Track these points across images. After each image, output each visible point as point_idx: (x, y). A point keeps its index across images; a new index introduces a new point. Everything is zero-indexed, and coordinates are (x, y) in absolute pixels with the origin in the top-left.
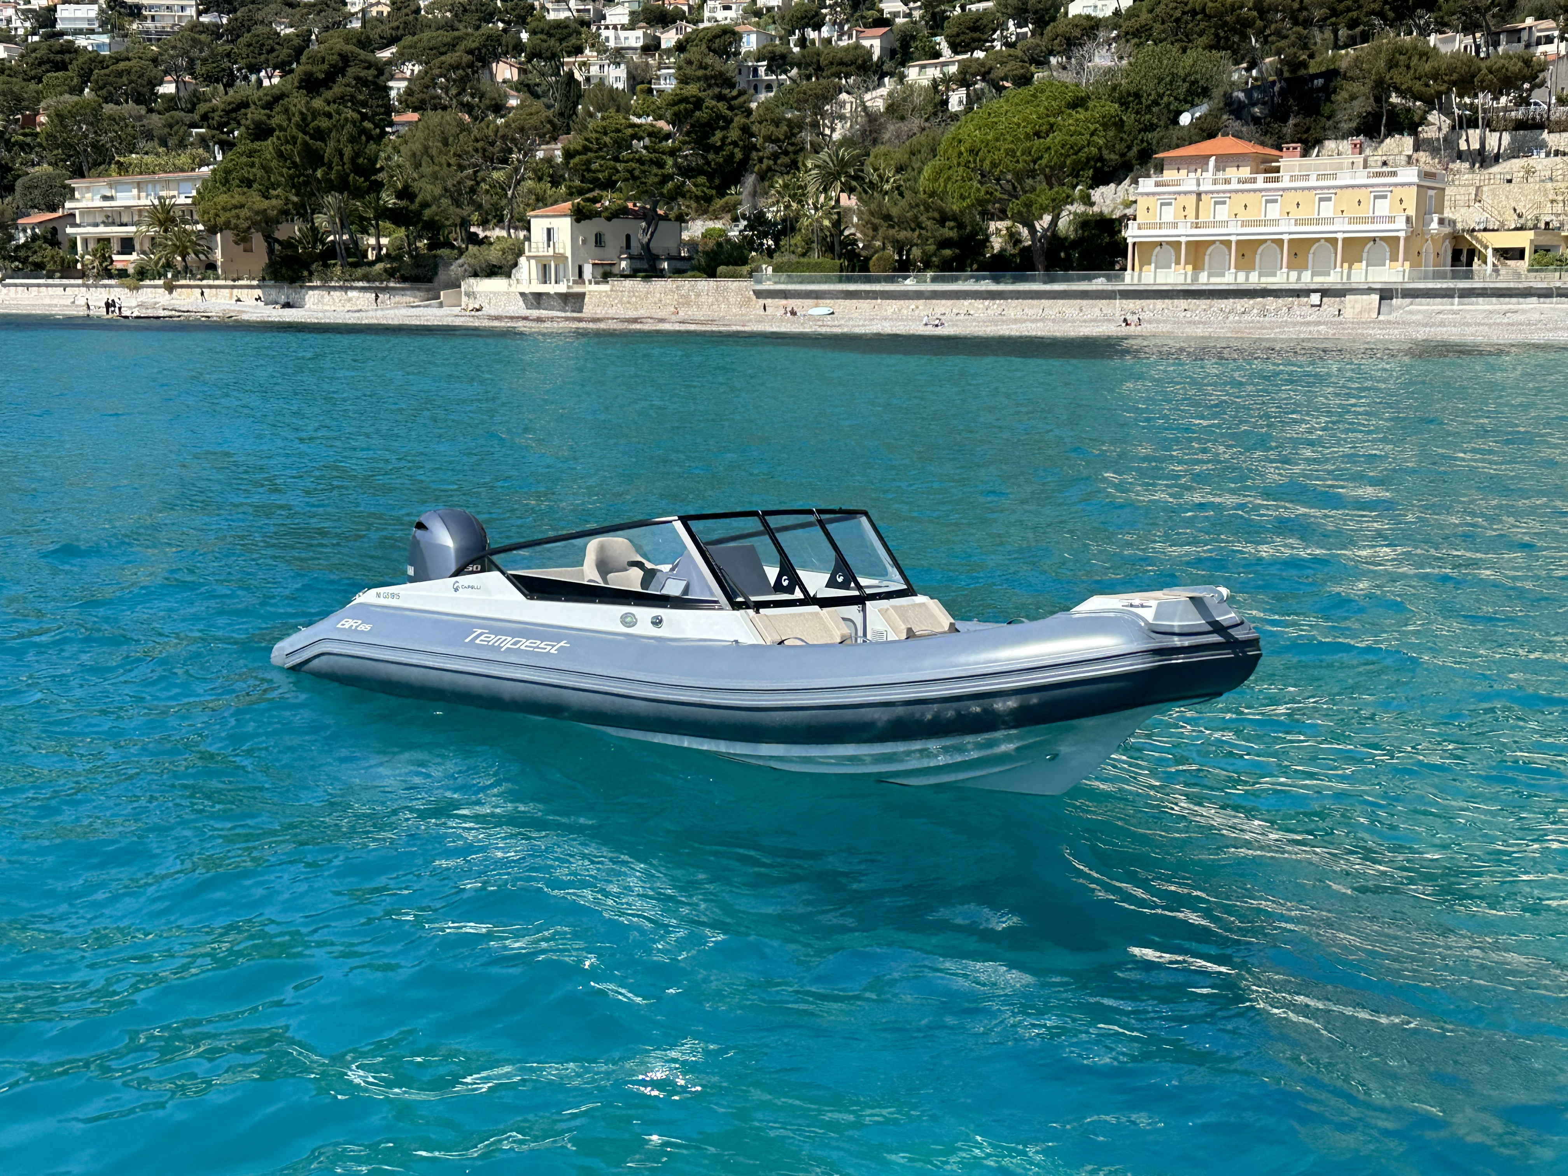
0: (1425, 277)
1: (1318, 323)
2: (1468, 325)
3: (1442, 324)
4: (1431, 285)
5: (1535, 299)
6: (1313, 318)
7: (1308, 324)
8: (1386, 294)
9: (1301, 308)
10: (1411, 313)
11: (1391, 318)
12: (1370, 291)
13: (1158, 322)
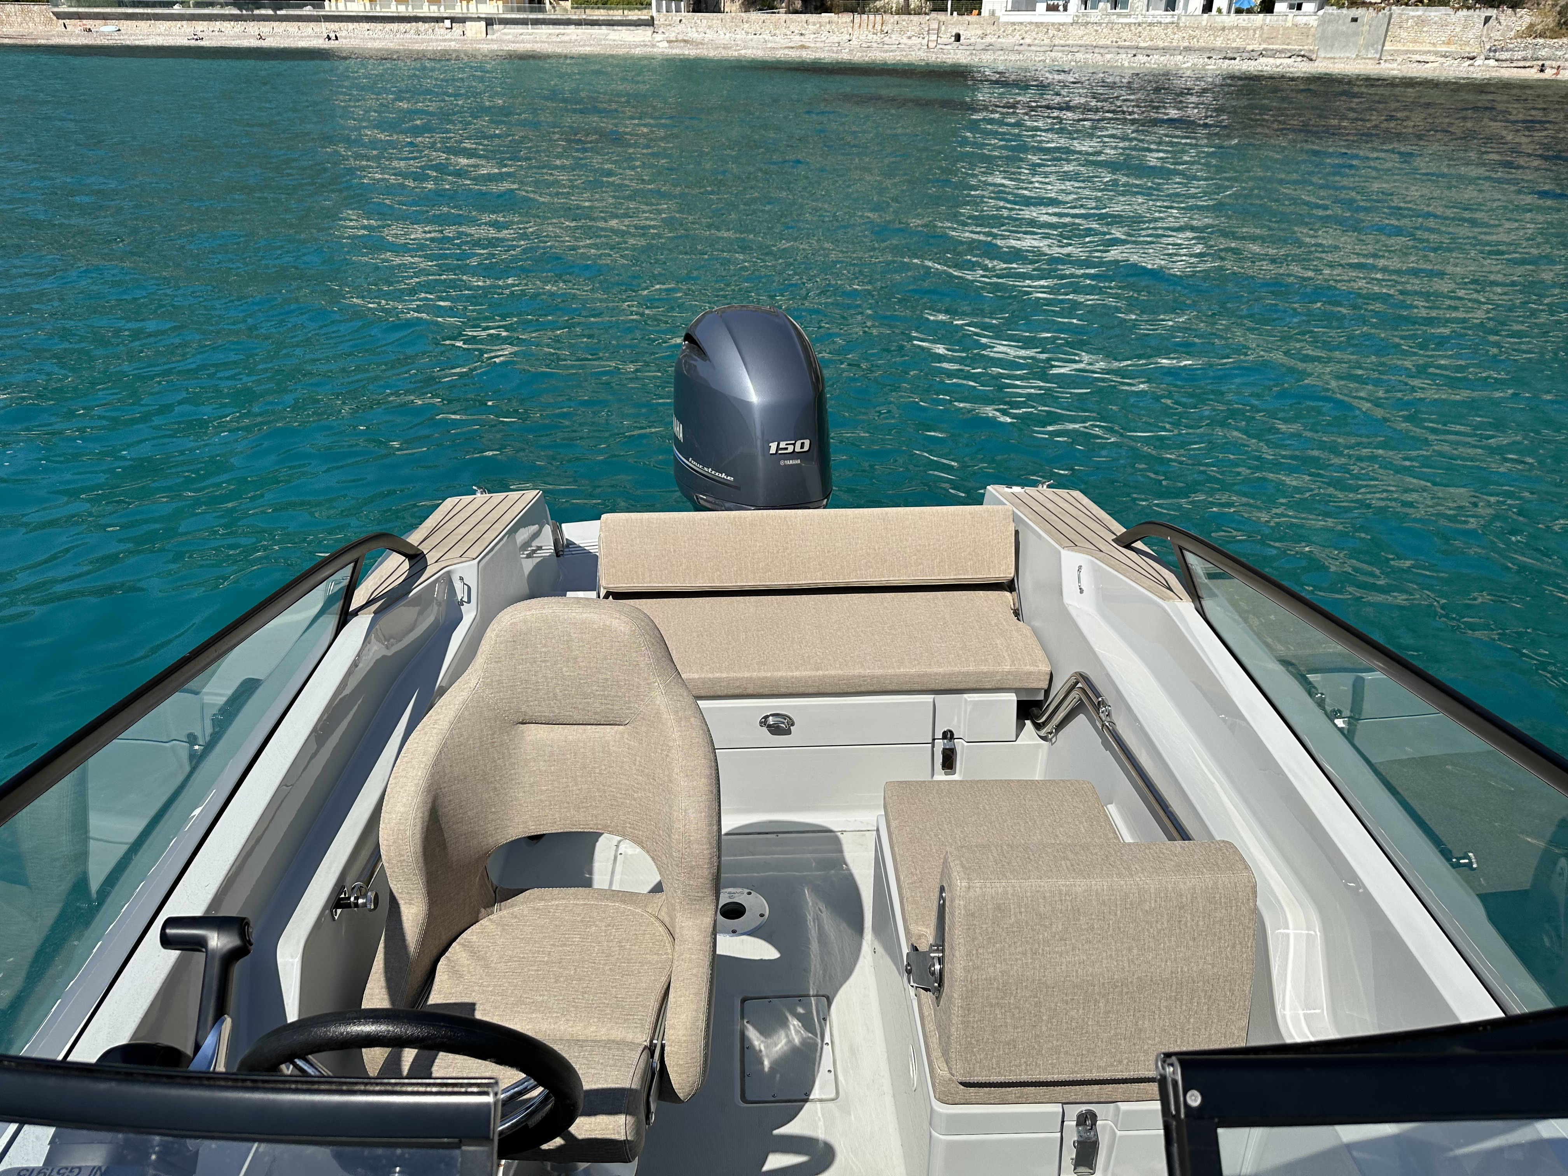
0: (512, 10)
1: (451, 40)
2: (537, 42)
3: (523, 42)
4: (514, 16)
5: (573, 27)
6: (448, 37)
7: (445, 40)
8: (490, 22)
9: (441, 30)
10: (505, 34)
11: (494, 37)
12: (479, 19)
13: (350, 37)
